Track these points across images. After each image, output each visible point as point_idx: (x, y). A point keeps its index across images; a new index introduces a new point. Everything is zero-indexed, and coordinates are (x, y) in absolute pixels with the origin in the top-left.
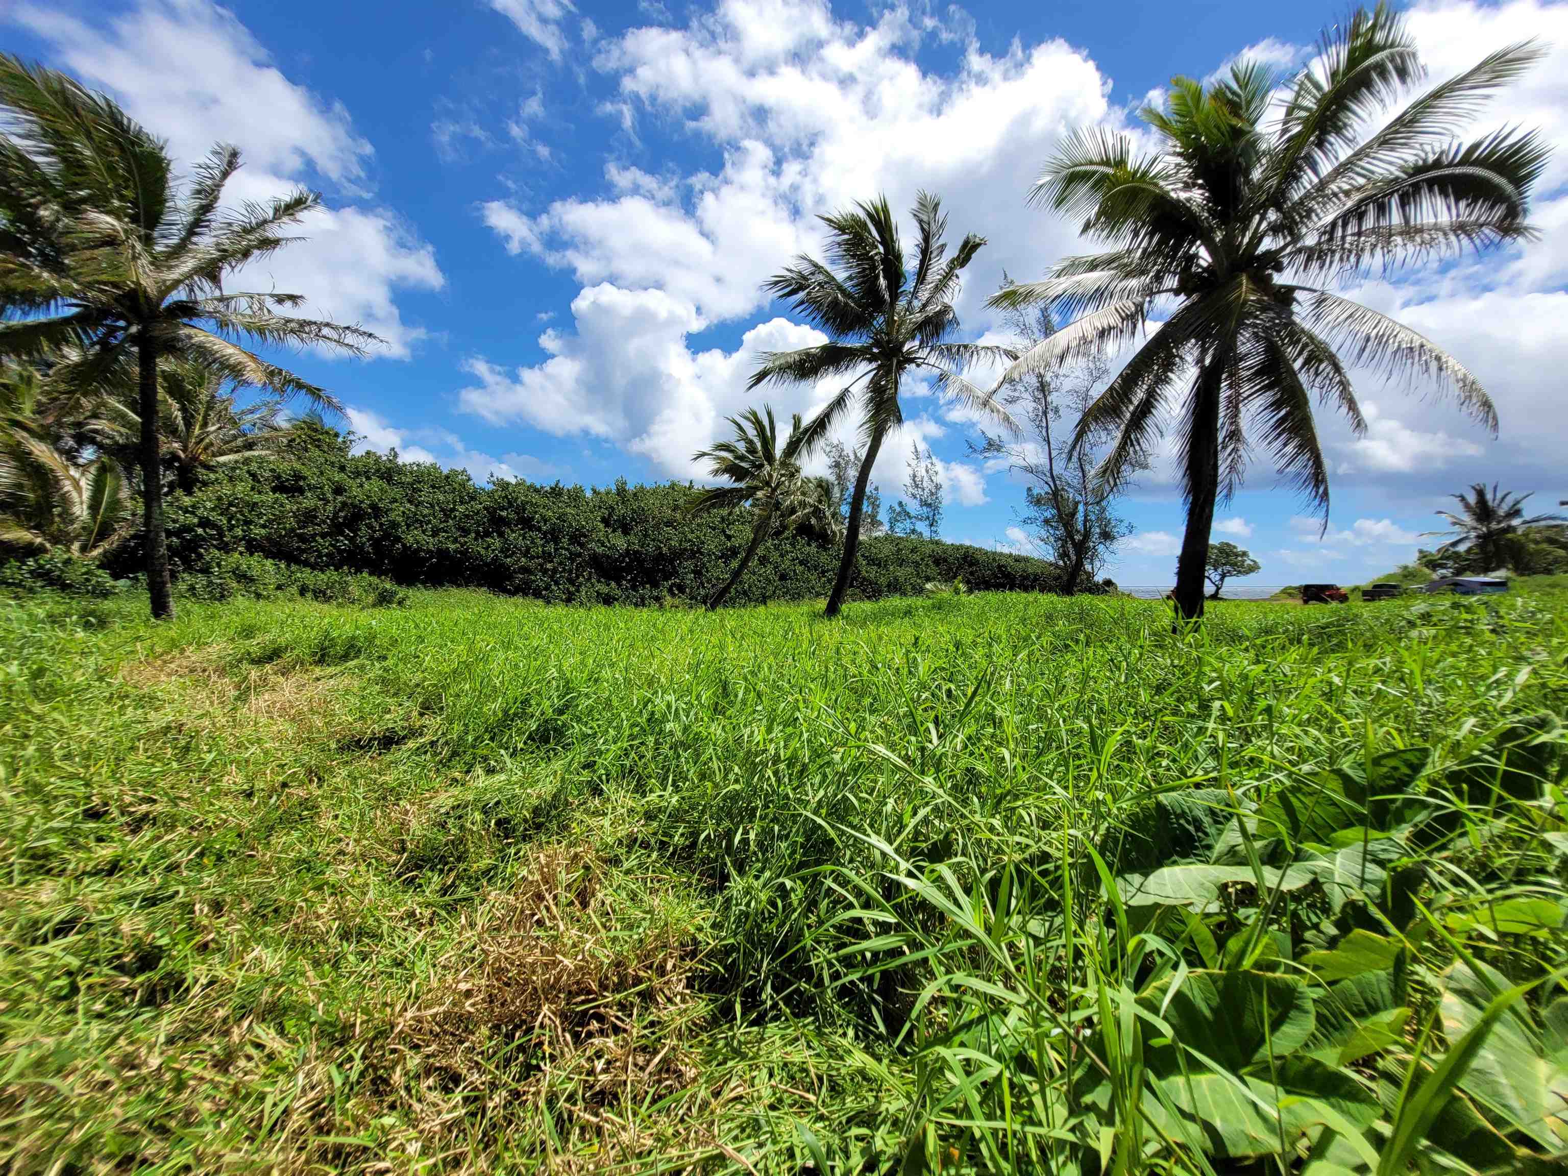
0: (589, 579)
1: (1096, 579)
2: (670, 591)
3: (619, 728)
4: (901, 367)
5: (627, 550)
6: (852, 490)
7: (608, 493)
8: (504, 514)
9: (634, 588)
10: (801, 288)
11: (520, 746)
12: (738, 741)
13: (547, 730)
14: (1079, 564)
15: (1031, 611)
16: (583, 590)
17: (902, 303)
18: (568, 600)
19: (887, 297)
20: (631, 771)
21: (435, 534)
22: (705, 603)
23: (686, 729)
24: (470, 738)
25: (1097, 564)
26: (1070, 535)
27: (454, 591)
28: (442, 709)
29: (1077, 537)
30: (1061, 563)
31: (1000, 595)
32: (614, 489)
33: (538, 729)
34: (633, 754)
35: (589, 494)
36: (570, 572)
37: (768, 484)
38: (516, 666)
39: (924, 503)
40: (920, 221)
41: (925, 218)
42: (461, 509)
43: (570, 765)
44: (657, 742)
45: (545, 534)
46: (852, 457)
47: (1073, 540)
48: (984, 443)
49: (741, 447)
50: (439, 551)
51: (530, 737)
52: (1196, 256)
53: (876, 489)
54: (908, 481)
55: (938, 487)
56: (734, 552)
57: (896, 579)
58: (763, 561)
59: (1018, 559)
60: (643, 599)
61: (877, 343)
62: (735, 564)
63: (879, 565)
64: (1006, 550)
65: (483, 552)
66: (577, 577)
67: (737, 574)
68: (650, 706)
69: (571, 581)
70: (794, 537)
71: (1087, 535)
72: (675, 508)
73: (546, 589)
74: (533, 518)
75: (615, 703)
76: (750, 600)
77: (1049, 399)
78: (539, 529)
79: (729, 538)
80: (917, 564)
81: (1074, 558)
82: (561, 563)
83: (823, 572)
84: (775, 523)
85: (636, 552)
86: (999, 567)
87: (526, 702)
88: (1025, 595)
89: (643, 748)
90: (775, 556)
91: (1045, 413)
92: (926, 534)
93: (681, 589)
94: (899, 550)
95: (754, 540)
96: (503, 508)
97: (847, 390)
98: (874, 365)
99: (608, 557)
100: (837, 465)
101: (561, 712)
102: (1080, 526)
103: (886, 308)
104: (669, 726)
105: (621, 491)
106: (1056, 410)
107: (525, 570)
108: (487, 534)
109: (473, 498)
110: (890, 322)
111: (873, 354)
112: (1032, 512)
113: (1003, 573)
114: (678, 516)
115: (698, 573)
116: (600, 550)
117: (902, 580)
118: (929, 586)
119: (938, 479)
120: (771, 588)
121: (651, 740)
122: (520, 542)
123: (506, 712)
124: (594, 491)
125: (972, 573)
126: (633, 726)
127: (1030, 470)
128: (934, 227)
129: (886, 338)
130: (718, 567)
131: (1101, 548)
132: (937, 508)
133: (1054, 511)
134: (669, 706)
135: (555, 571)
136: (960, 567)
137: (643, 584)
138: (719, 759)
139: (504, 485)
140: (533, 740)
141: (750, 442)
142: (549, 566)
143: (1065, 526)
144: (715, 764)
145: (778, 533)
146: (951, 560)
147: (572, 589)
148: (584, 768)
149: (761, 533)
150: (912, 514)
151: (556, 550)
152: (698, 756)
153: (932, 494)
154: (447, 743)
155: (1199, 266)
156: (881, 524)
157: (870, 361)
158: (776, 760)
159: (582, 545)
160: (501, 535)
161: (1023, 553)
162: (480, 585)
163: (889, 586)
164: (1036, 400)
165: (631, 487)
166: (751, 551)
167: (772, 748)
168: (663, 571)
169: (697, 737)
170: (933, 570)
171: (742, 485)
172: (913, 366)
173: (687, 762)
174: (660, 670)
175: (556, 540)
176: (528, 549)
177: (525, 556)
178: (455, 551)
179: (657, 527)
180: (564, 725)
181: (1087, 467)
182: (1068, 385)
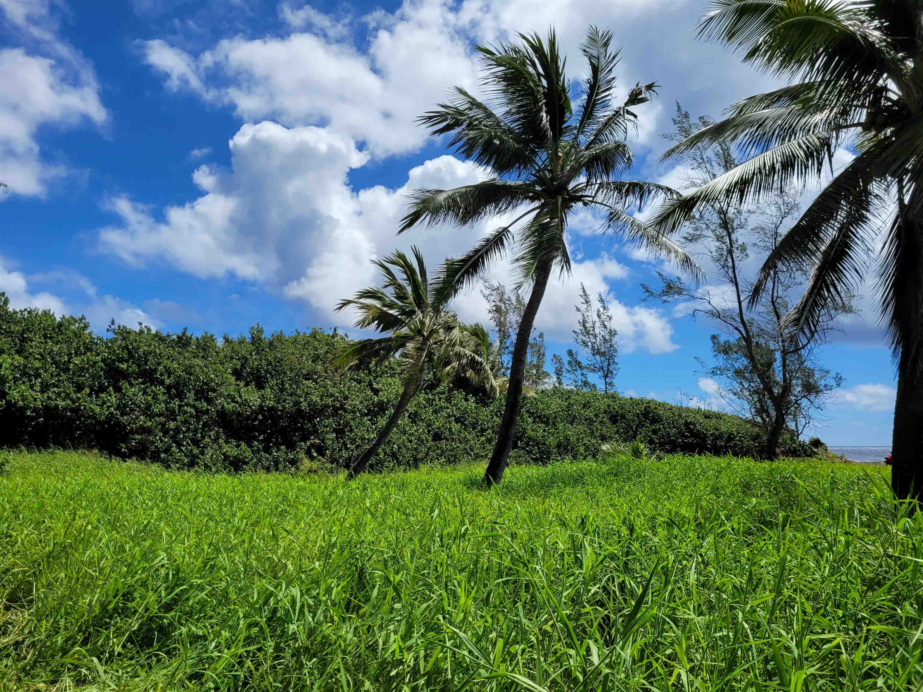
0: (216, 440)
1: (801, 438)
2: (308, 453)
3: (233, 628)
4: (567, 205)
5: (261, 407)
6: (514, 337)
7: (241, 342)
8: (124, 366)
9: (267, 450)
10: (457, 123)
11: (118, 649)
12: (372, 648)
13: (151, 630)
14: (780, 420)
15: (724, 480)
16: (209, 452)
17: (566, 140)
18: (191, 465)
19: (550, 133)
20: (245, 684)
21: (45, 388)
22: (347, 467)
23: (311, 632)
24: (60, 640)
25: (802, 421)
26: (768, 388)
27: (60, 454)
28: (31, 601)
29: (776, 391)
30: (759, 420)
31: (688, 460)
32: (248, 337)
33: (140, 628)
34: (249, 663)
35: (220, 343)
36: (196, 431)
37: (419, 332)
38: (122, 549)
39: (596, 352)
40: (591, 57)
41: (595, 53)
42: (77, 361)
43: (173, 675)
44: (278, 649)
45: (169, 388)
46: (514, 301)
47: (771, 392)
48: (662, 286)
49: (390, 293)
50: (47, 408)
51: (130, 640)
52: (885, 89)
53: (541, 336)
54: (578, 328)
55: (613, 333)
56: (382, 407)
57: (567, 438)
58: (414, 418)
59: (707, 416)
60: (277, 463)
61: (541, 181)
62: (382, 422)
63: (547, 423)
64: (694, 404)
65: (98, 410)
66: (203, 437)
67: (384, 434)
68: (272, 601)
69: (196, 442)
70: (450, 390)
71: (787, 388)
72: (316, 359)
73: (166, 451)
74: (155, 371)
75: (233, 596)
76: (399, 463)
77: (733, 237)
78: (162, 383)
79: (376, 392)
80: (590, 421)
81: (773, 413)
82: (186, 422)
83: (483, 430)
84: (428, 376)
85: (272, 409)
86: (687, 424)
87: (128, 596)
88: (717, 459)
89: (260, 655)
90: (427, 414)
91: (730, 252)
92: (601, 385)
93: (321, 450)
94: (570, 406)
95: (405, 394)
96: (121, 360)
97: (506, 229)
98: (537, 204)
99: (239, 414)
100: (498, 310)
101: (168, 607)
102: (779, 377)
103: (550, 143)
104: (292, 628)
105: (256, 340)
106: (743, 248)
107: (144, 430)
108: (102, 389)
109: (88, 349)
110: (554, 158)
111: (535, 192)
112: (721, 361)
113: (691, 431)
114: (319, 368)
115: (339, 432)
116: (230, 407)
117: (573, 439)
118: (605, 447)
119: (613, 325)
120: (424, 450)
121: (270, 644)
122: (140, 398)
123: (104, 607)
124: (227, 340)
125: (655, 432)
126: (250, 626)
127: (716, 314)
128: (603, 62)
129: (548, 175)
130: (363, 425)
131: (804, 402)
132: (612, 357)
133: (745, 362)
134: (293, 602)
135: (177, 430)
136: (640, 425)
137: (277, 445)
138: (347, 670)
139: (125, 333)
140: (132, 643)
141: (399, 287)
142: (172, 425)
143: (761, 377)
144: (343, 676)
145: (432, 387)
146: (629, 416)
147: (196, 451)
148: (190, 678)
149: (412, 388)
150: (584, 363)
151: (180, 406)
152: (325, 665)
153: (605, 340)
154: (33, 644)
155: (888, 99)
156: (547, 375)
157: (533, 199)
158: (415, 672)
159: (209, 401)
160: (118, 389)
161: (715, 409)
162: (90, 447)
163: (559, 446)
164: (719, 238)
165: (267, 336)
166: (400, 408)
167: (409, 658)
168: (302, 429)
169: (326, 642)
170: (609, 429)
171: (389, 334)
172: (580, 204)
173: (311, 674)
174: (287, 554)
175: (180, 395)
176: (148, 407)
177: (144, 414)
178: (65, 409)
179: (295, 381)
180: (171, 624)
181: (782, 311)
182: (753, 221)
